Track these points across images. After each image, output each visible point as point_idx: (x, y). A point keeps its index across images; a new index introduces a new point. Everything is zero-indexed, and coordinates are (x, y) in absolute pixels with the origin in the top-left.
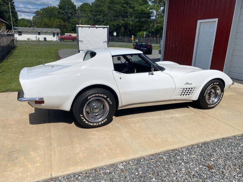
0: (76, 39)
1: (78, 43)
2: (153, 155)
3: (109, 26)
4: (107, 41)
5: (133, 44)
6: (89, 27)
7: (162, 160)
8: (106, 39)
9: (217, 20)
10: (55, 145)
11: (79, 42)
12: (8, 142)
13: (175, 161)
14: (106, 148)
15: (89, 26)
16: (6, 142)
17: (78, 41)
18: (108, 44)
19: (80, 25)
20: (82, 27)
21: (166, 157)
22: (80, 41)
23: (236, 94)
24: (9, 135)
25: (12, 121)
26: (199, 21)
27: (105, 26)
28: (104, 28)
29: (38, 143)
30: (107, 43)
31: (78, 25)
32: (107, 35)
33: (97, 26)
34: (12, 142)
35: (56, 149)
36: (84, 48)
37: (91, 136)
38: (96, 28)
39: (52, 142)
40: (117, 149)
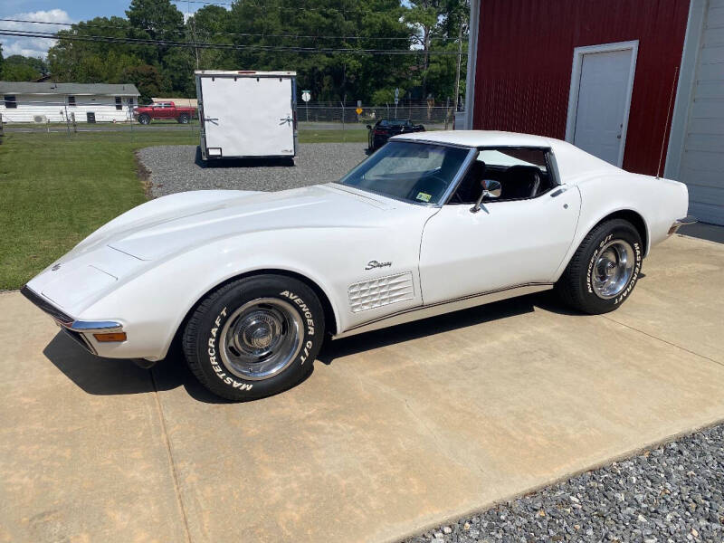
0: (196, 116)
1: (203, 125)
2: (533, 493)
3: (294, 73)
4: (291, 117)
5: (368, 127)
6: (235, 77)
7: (569, 510)
8: (289, 113)
9: (634, 45)
10: (194, 479)
11: (206, 123)
12: (23, 477)
13: (612, 510)
14: (374, 477)
15: (236, 72)
16: (15, 479)
17: (203, 120)
18: (295, 128)
19: (207, 72)
20: (213, 77)
21: (580, 496)
22: (208, 120)
23: (717, 268)
24: (22, 448)
25: (24, 395)
26: (578, 51)
27: (285, 73)
28: (281, 77)
29: (132, 475)
30: (291, 123)
31: (199, 72)
32: (292, 100)
33: (258, 73)
34: (37, 476)
35: (199, 492)
36: (220, 140)
37: (311, 438)
38: (258, 78)
39: (180, 466)
40: (411, 479)
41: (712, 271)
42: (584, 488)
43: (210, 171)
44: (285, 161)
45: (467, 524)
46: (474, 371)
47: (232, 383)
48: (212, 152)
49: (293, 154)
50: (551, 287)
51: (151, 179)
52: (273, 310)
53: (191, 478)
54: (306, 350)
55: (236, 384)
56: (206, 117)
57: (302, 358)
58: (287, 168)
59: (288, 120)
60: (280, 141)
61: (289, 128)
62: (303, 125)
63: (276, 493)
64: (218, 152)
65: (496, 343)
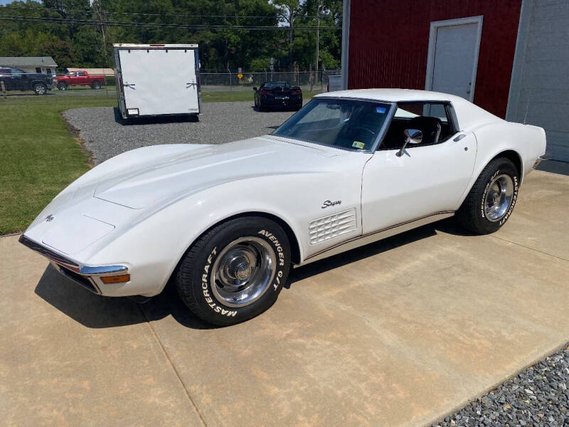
0: (116, 82)
1: (122, 91)
2: (496, 389)
3: (197, 46)
4: (195, 82)
5: (255, 89)
6: (148, 49)
7: (528, 401)
8: (193, 78)
9: (479, 20)
10: (209, 400)
11: (125, 88)
12: (52, 410)
13: (561, 398)
15: (148, 46)
16: (44, 413)
17: (122, 85)
18: (198, 91)
19: (124, 45)
20: (129, 49)
21: (532, 388)
22: (127, 86)
24: (43, 383)
25: (29, 333)
26: (433, 25)
27: (189, 46)
28: (186, 49)
29: (151, 400)
30: (195, 86)
31: (117, 45)
33: (167, 46)
34: (65, 408)
35: (217, 412)
36: (137, 102)
37: (297, 355)
38: (167, 49)
39: (192, 388)
40: (394, 385)
41: (556, 196)
42: (532, 381)
43: (128, 127)
44: (192, 118)
45: (453, 421)
46: (410, 287)
47: (221, 311)
48: (131, 112)
49: (198, 112)
50: (453, 214)
51: (81, 134)
52: (249, 247)
53: (206, 399)
54: (277, 279)
55: (224, 312)
56: (124, 83)
57: (275, 285)
58: (194, 123)
59: (193, 84)
60: (187, 102)
61: (194, 90)
62: (205, 88)
63: (286, 408)
64: (135, 112)
65: (417, 262)
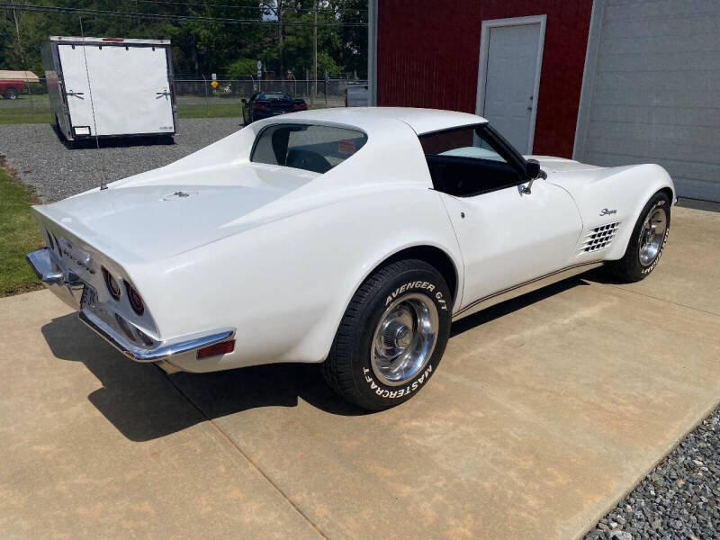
1: (65, 101)
2: (662, 464)
3: (168, 42)
4: (168, 91)
5: (243, 101)
6: (100, 45)
7: (700, 474)
8: (166, 86)
9: (542, 19)
11: (69, 97)
14: (512, 474)
15: (100, 40)
17: (65, 95)
18: (173, 102)
19: (64, 39)
20: (73, 45)
21: (700, 458)
22: (72, 94)
26: (485, 25)
27: (158, 42)
28: (154, 46)
29: (247, 520)
30: (169, 97)
31: (55, 38)
32: (168, 72)
33: (127, 41)
35: (341, 525)
36: (85, 117)
38: (127, 46)
39: (297, 498)
40: (549, 469)
42: (697, 450)
43: (77, 153)
44: (164, 139)
45: (629, 507)
48: (79, 132)
49: (173, 131)
51: (9, 161)
53: (321, 511)
56: (68, 91)
58: (168, 147)
59: (165, 94)
60: (158, 117)
61: (167, 101)
62: (178, 99)
64: (86, 132)
